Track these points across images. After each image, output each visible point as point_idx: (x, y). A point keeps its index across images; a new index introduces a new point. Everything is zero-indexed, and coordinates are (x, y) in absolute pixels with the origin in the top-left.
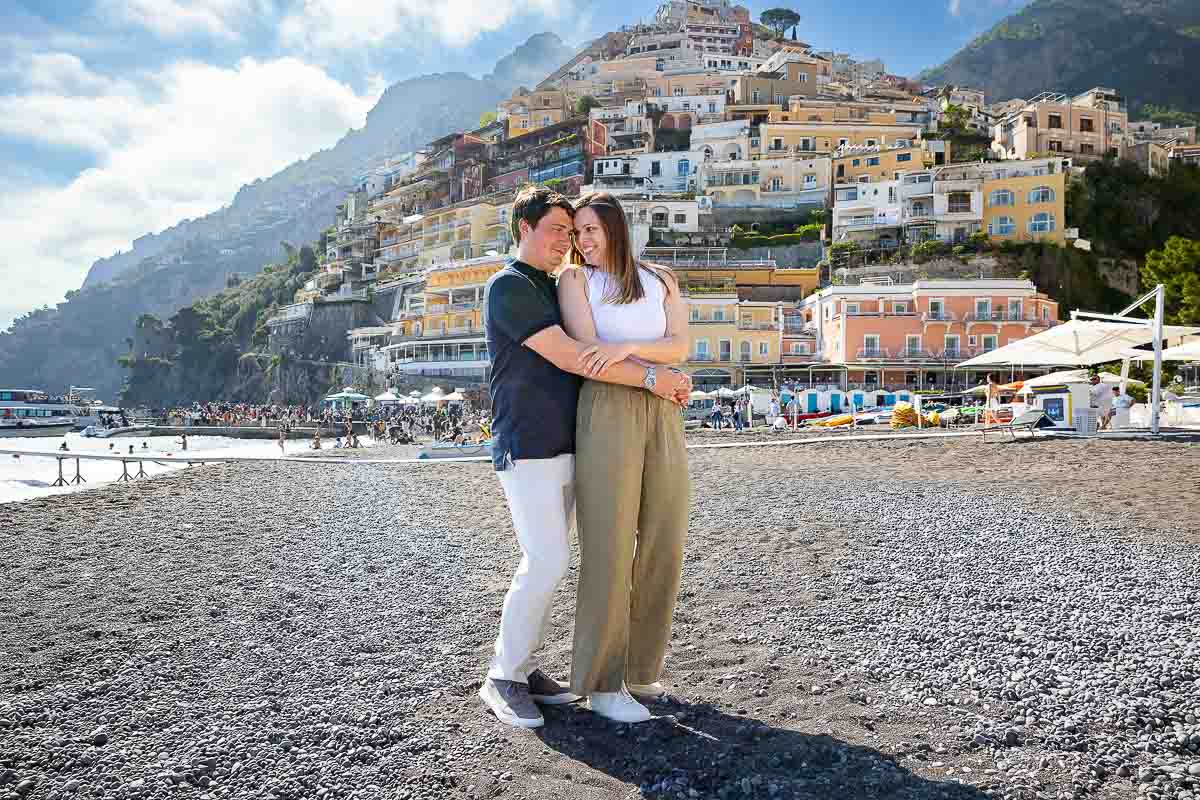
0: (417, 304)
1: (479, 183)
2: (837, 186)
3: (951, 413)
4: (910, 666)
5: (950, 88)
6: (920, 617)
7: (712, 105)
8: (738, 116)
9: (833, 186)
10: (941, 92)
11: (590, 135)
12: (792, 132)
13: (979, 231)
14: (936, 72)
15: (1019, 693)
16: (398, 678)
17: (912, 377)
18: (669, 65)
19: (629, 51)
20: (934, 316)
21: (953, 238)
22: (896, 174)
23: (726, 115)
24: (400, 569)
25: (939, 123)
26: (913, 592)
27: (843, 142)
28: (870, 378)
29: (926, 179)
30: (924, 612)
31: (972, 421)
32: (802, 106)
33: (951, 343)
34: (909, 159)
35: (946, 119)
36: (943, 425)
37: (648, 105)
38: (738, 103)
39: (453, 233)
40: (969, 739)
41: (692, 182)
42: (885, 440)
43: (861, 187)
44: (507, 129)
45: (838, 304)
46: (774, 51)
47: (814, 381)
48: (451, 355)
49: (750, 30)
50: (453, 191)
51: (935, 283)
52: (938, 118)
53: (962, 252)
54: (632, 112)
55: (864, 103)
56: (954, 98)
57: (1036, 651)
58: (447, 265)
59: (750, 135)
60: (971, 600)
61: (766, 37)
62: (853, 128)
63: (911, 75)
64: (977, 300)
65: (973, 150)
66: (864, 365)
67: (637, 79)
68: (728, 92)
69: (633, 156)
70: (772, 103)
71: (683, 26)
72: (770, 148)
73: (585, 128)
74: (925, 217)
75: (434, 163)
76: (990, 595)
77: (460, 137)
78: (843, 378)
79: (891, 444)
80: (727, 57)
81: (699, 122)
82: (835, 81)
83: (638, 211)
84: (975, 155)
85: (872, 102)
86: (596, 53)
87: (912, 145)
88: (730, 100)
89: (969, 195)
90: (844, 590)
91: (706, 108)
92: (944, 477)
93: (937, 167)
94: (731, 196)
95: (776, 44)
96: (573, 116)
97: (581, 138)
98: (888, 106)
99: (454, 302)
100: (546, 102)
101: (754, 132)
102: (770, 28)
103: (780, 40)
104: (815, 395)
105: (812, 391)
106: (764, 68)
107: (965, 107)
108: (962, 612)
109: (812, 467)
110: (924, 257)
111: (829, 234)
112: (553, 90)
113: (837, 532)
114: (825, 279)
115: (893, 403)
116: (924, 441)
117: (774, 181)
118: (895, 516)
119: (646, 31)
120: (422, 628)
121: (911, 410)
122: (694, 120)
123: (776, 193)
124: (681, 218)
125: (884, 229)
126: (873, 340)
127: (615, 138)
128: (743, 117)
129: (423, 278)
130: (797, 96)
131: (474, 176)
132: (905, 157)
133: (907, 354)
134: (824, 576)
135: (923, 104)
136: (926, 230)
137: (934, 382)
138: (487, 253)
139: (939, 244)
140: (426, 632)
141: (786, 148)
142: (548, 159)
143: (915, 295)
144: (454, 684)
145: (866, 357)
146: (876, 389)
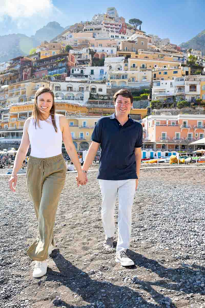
0: (6, 118)
1: (29, 75)
2: (153, 81)
3: (189, 159)
4: (163, 239)
5: (191, 49)
6: (168, 225)
7: (112, 51)
8: (121, 55)
9: (152, 81)
10: (188, 50)
11: (69, 59)
12: (139, 62)
13: (199, 98)
14: (186, 44)
15: (192, 245)
16: (8, 246)
17: (177, 147)
18: (97, 36)
19: (83, 30)
20: (185, 126)
21: (191, 100)
22: (173, 78)
23: (116, 55)
24: (4, 213)
25: (187, 61)
26: (168, 218)
27: (156, 66)
28: (164, 147)
29: (182, 80)
30: (170, 223)
31: (195, 162)
32: (142, 53)
33: (190, 135)
34: (177, 73)
35: (189, 60)
36: (186, 163)
37: (90, 50)
38: (121, 51)
39: (20, 92)
40: (176, 258)
41: (105, 77)
42: (167, 168)
43: (162, 82)
44: (40, 56)
45: (153, 121)
46: (133, 34)
47: (145, 147)
48: (18, 136)
49: (126, 26)
50: (20, 76)
51: (185, 115)
52: (187, 59)
53: (194, 105)
54: (84, 52)
55: (163, 53)
56: (192, 53)
57: (199, 234)
58: (18, 104)
59: (125, 62)
60: (184, 220)
61: (130, 28)
62: (159, 62)
63: (178, 45)
64: (198, 121)
65: (198, 71)
66: (161, 142)
67: (86, 40)
68: (117, 46)
69: (85, 67)
70: (132, 51)
71: (102, 23)
72: (132, 67)
73: (67, 57)
74: (182, 93)
75: (14, 66)
76: (190, 218)
77: (22, 58)
78: (155, 147)
79: (168, 170)
80: (117, 34)
81: (107, 57)
82: (153, 45)
83: (86, 87)
84: (198, 72)
85: (165, 53)
86: (72, 30)
87: (178, 68)
88: (118, 49)
89: (196, 86)
90: (148, 217)
91: (110, 51)
92: (183, 181)
93: (186, 76)
94: (118, 83)
95: (134, 31)
96: (64, 52)
97: (66, 60)
98: (171, 54)
99: (20, 117)
100: (54, 47)
101: (126, 61)
102: (132, 25)
103: (135, 30)
104: (145, 152)
105: (144, 151)
106: (130, 39)
107: (195, 56)
108: (181, 223)
109: (142, 178)
110: (182, 106)
111: (151, 97)
112: (56, 42)
113: (147, 199)
114: (149, 113)
115: (170, 155)
116: (179, 169)
117: (133, 78)
118: (166, 194)
119: (89, 23)
120: (14, 232)
121: (176, 158)
122: (106, 56)
123: (133, 82)
124: (101, 90)
125: (169, 96)
126: (165, 134)
127: (78, 60)
128: (122, 56)
129: (8, 108)
130: (141, 50)
131: (27, 72)
132: (176, 72)
133: (175, 139)
134: (142, 213)
135: (182, 54)
136: (182, 97)
137: (184, 148)
138: (32, 100)
139: (187, 102)
140: (15, 233)
141: (136, 67)
142: (54, 67)
143: (179, 119)
144: (26, 248)
145: (162, 140)
146: (166, 150)
